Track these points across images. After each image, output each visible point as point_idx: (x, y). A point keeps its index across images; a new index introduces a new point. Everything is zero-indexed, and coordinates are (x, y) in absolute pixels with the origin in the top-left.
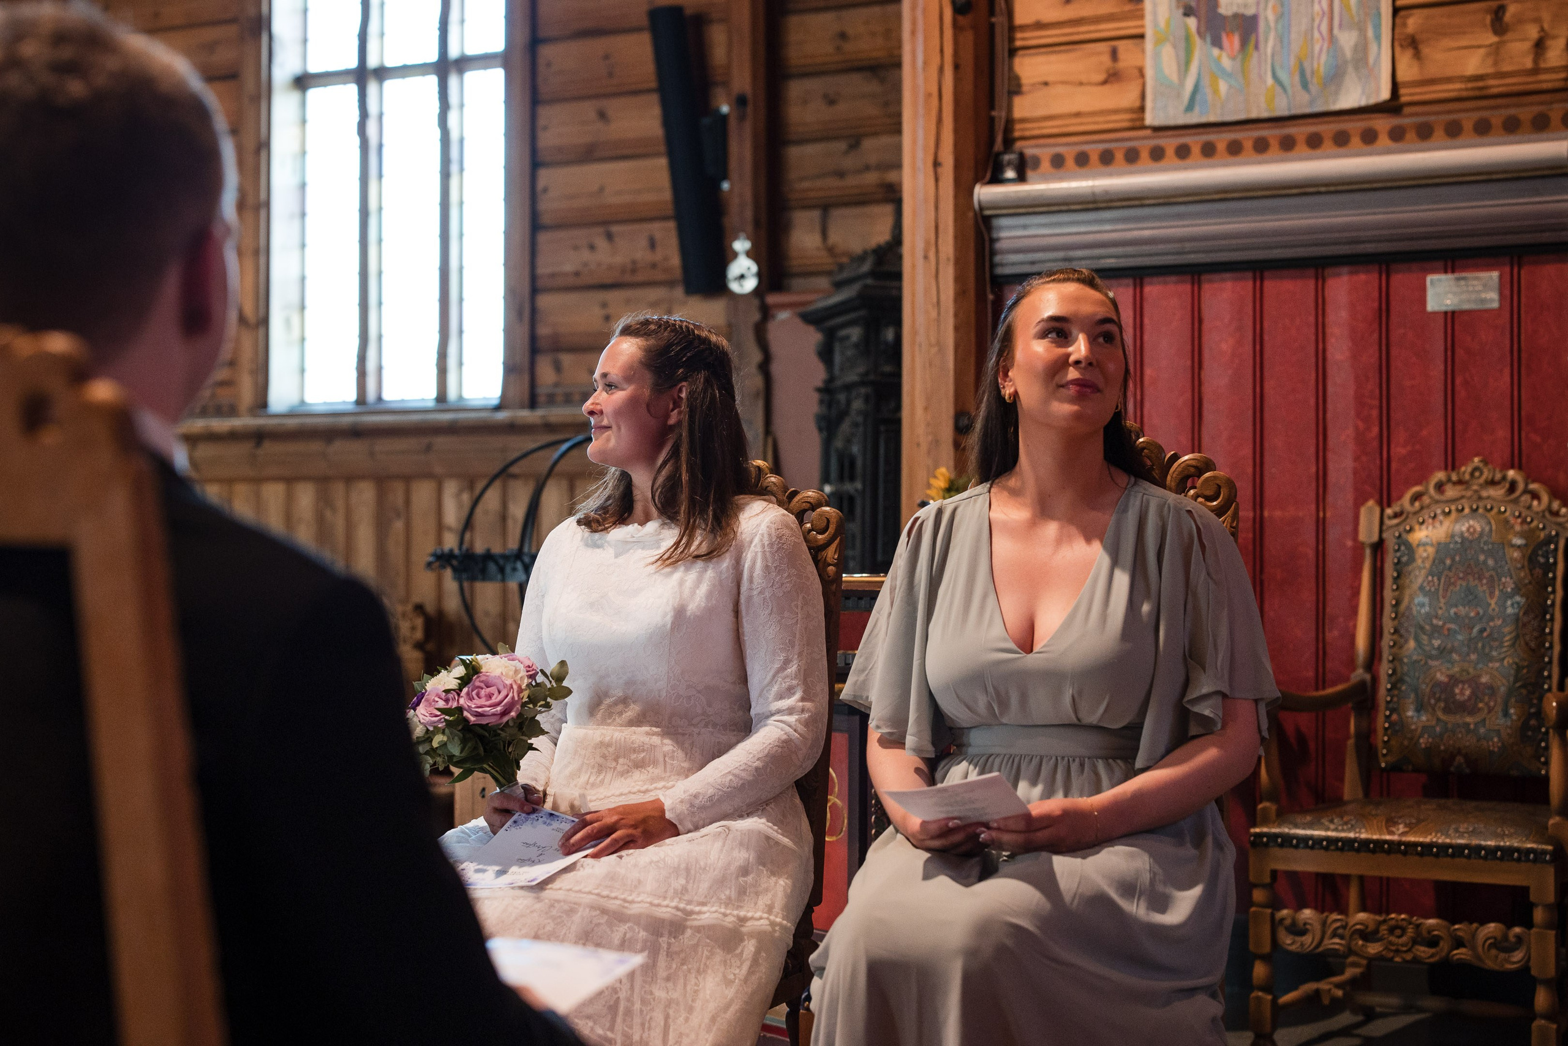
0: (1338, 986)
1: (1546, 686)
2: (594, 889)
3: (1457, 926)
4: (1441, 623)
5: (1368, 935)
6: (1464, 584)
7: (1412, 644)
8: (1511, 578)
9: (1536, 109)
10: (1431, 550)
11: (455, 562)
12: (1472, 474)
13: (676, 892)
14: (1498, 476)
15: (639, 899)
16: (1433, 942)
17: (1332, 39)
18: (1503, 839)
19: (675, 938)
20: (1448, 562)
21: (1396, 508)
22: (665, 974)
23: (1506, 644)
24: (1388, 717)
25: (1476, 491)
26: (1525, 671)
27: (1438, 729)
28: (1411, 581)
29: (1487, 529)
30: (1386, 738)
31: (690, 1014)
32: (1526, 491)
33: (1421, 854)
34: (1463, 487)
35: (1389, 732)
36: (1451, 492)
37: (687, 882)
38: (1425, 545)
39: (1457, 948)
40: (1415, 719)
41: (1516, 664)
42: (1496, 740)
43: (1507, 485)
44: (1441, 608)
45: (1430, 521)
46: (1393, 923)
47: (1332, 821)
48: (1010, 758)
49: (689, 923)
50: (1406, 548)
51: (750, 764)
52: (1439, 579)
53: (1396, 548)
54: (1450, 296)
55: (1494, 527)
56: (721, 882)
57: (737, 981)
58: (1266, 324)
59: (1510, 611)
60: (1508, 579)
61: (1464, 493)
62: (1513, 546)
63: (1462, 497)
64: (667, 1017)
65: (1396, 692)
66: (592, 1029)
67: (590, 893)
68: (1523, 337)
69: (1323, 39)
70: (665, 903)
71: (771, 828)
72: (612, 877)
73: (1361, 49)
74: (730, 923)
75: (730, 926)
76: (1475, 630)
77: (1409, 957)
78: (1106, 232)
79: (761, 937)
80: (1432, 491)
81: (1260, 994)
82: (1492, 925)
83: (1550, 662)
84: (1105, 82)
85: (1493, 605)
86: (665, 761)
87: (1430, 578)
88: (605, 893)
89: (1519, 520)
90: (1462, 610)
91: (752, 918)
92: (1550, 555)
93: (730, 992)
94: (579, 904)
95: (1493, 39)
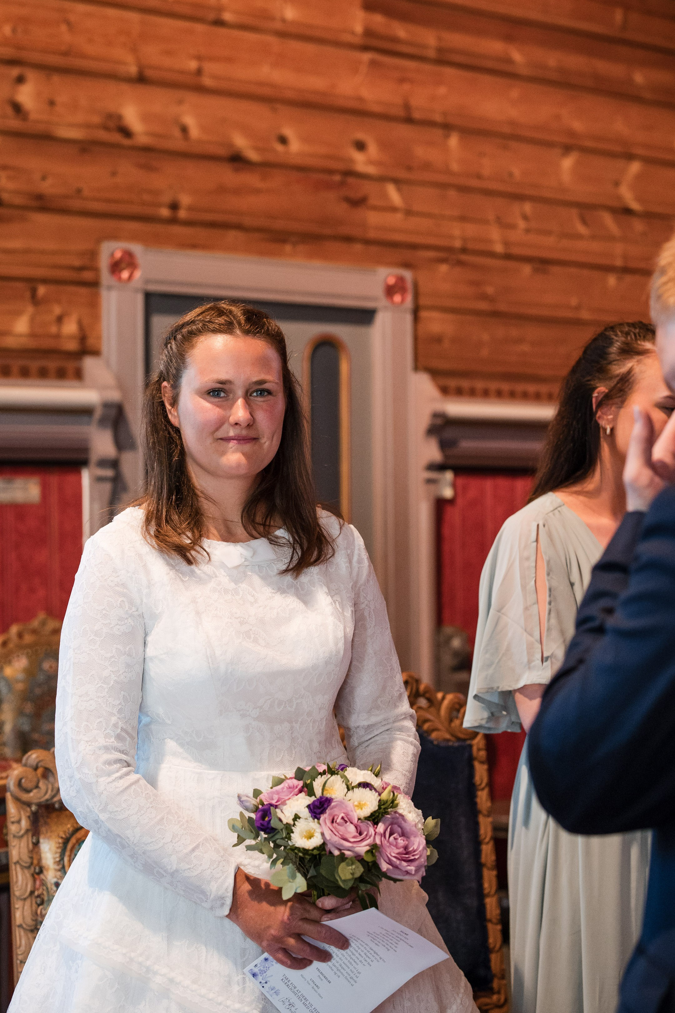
9: (59, 364)
25: (46, 637)
36: (28, 639)
95: (30, 309)
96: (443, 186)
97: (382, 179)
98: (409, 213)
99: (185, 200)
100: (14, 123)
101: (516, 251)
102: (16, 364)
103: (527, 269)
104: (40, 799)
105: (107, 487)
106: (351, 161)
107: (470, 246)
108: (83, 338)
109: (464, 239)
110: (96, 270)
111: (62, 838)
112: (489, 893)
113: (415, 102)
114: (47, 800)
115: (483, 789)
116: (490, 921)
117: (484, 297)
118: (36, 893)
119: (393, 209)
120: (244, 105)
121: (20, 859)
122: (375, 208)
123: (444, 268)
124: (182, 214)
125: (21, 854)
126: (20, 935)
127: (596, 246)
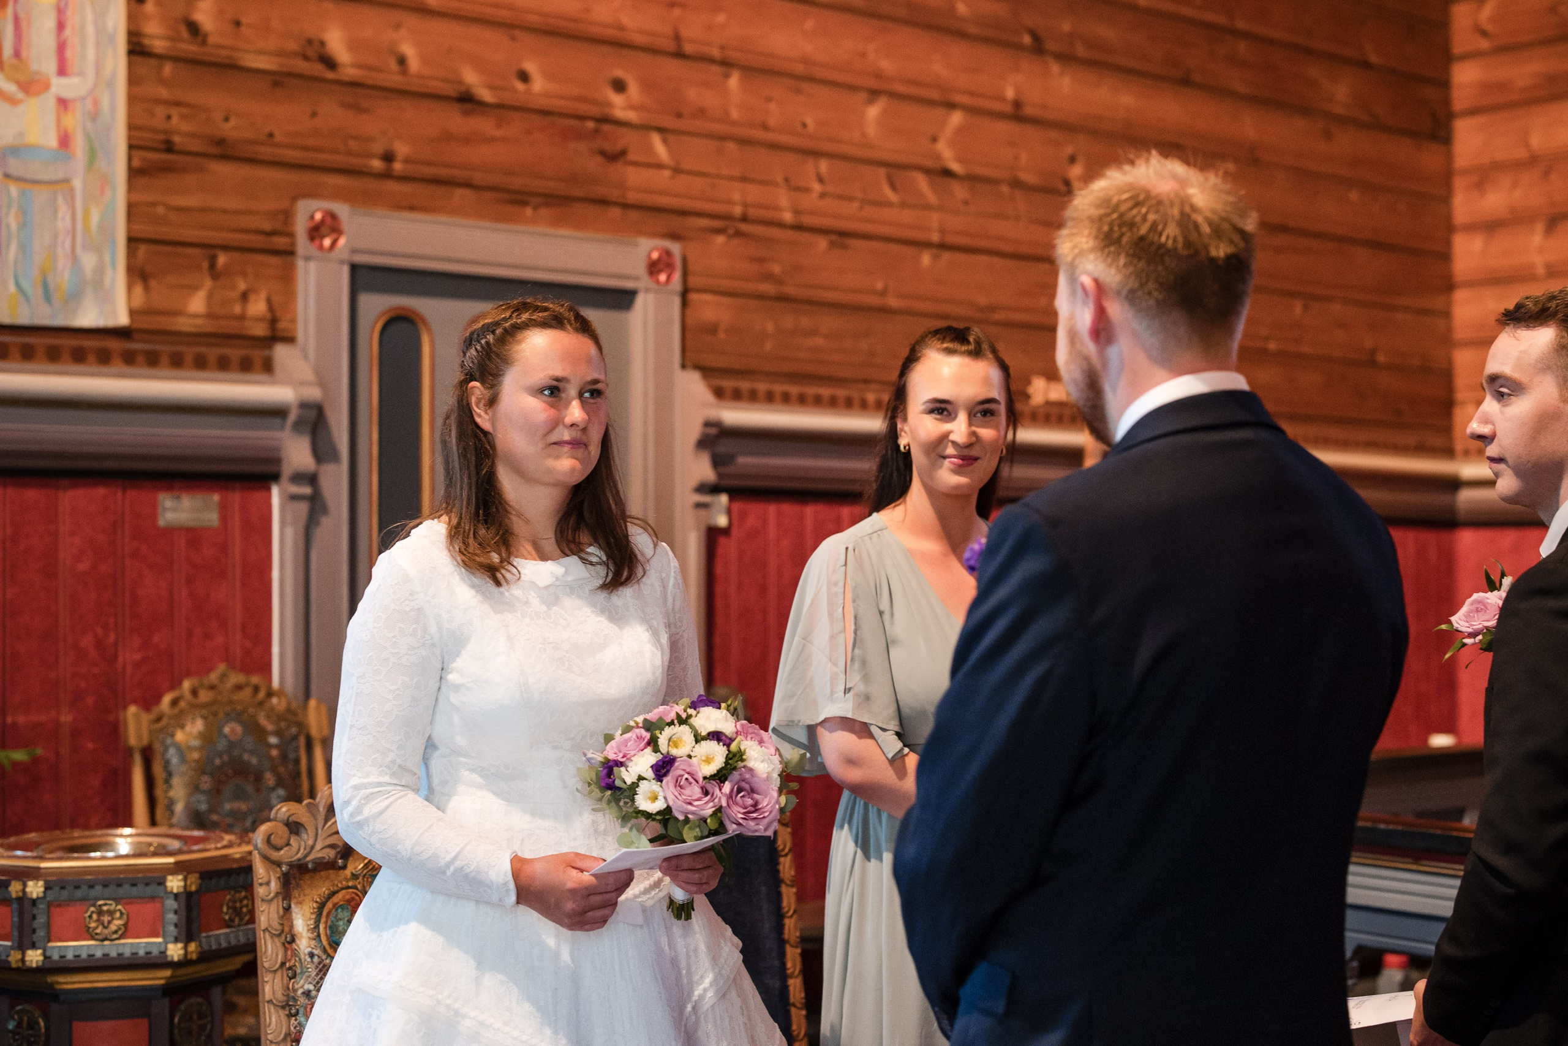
6: (235, 781)
9: (242, 352)
12: (221, 680)
14: (243, 681)
17: (74, 258)
21: (157, 712)
25: (226, 695)
32: (268, 694)
34: (215, 692)
36: (204, 697)
50: (175, 750)
53: (163, 750)
63: (215, 701)
69: (66, 256)
90: (236, 805)
95: (208, 283)
96: (722, 138)
97: (645, 128)
98: (677, 170)
99: (402, 149)
100: (190, 48)
101: (807, 220)
102: (190, 352)
103: (822, 243)
104: (291, 858)
105: (303, 507)
106: (609, 104)
107: (752, 212)
108: (273, 321)
109: (745, 205)
110: (291, 235)
111: (317, 902)
112: (793, 973)
113: (685, 33)
114: (299, 860)
115: (786, 855)
116: (794, 1005)
117: (769, 277)
118: (288, 965)
119: (660, 166)
120: (476, 31)
121: (270, 925)
122: (635, 164)
123: (720, 239)
124: (398, 167)
125: (271, 921)
126: (269, 1012)
127: (908, 216)
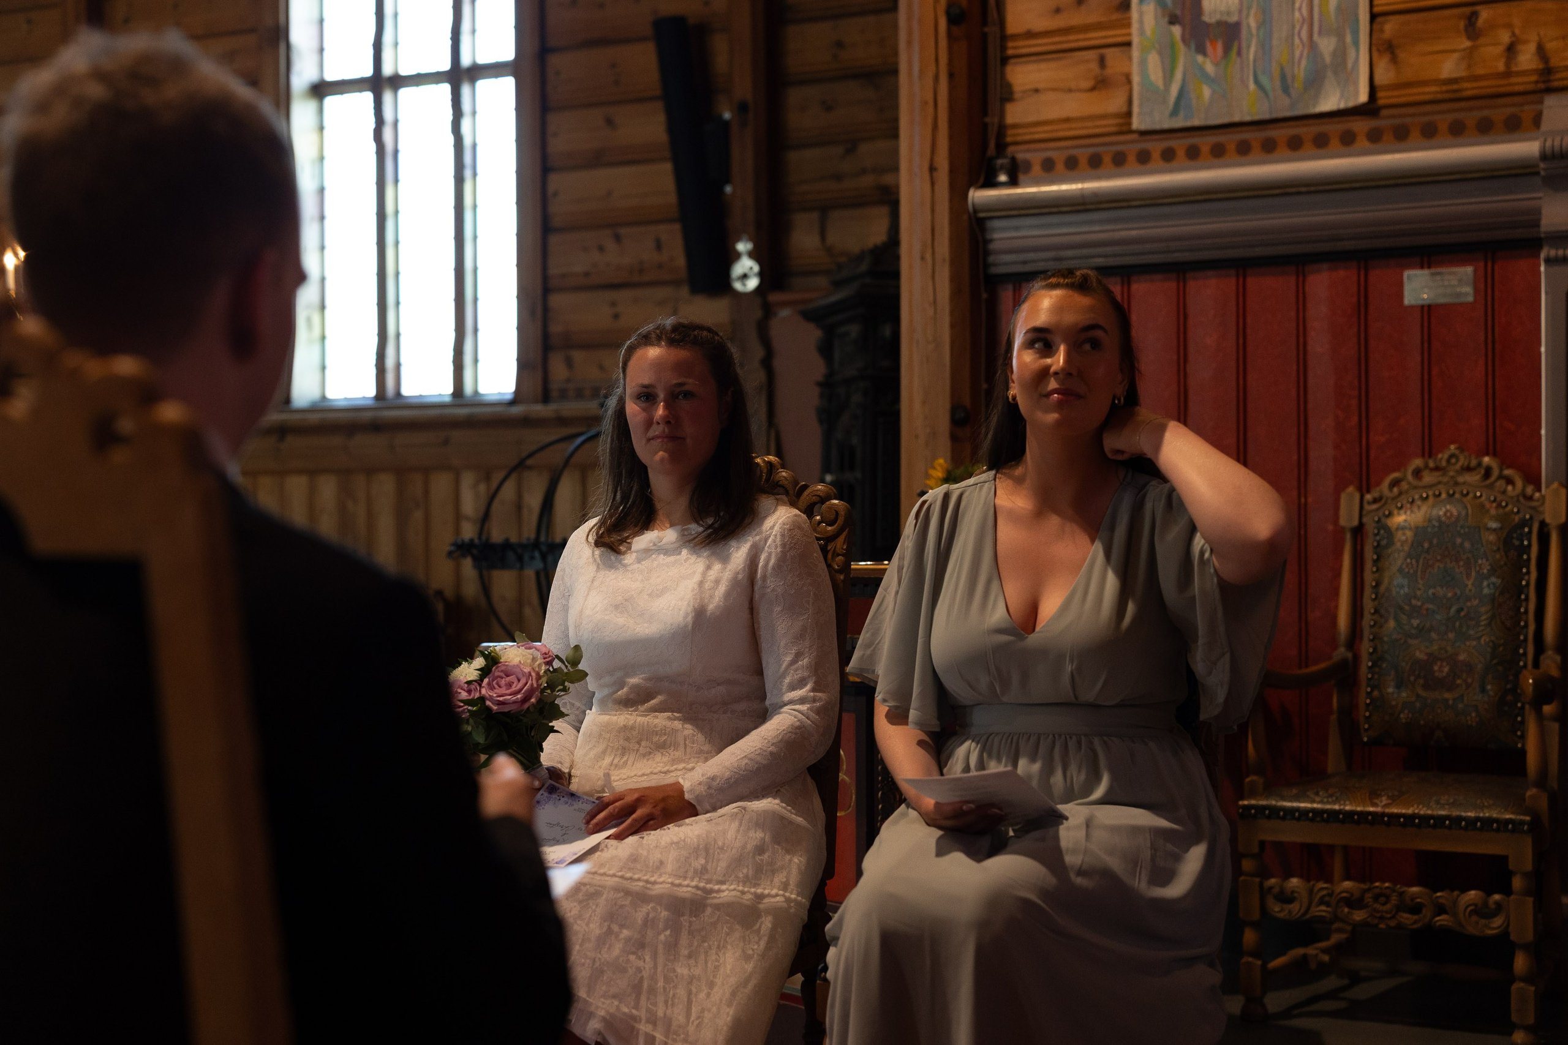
0: (1324, 951)
1: (1521, 664)
2: (618, 872)
3: (1439, 894)
4: (1419, 604)
5: (1353, 903)
6: (1442, 566)
7: (1392, 624)
8: (1487, 560)
9: (1509, 111)
10: (1409, 534)
11: (475, 552)
12: (1448, 461)
13: (696, 872)
14: (1474, 463)
15: (661, 880)
16: (1416, 909)
17: (1312, 45)
18: (1483, 810)
19: (695, 916)
20: (1426, 545)
21: (1375, 494)
22: (686, 952)
23: (1483, 623)
24: (1369, 694)
25: (1452, 477)
26: (1501, 649)
27: (1418, 705)
28: (1390, 564)
29: (1464, 513)
30: (1367, 714)
31: (711, 990)
32: (1501, 477)
33: (1404, 825)
34: (1440, 473)
35: (1371, 708)
36: (1428, 478)
37: (707, 862)
38: (1403, 528)
39: (1439, 915)
40: (1395, 695)
41: (1493, 642)
42: (1473, 715)
43: (1483, 472)
44: (1419, 589)
45: (1408, 505)
46: (1378, 891)
47: (1317, 794)
48: (1009, 737)
49: (709, 901)
50: (1385, 532)
51: (765, 748)
52: (1417, 562)
53: (1376, 531)
54: (1426, 290)
55: (1470, 511)
56: (738, 861)
57: (755, 956)
58: (1249, 320)
59: (1486, 591)
60: (1484, 561)
61: (1441, 479)
62: (1488, 529)
63: (1440, 483)
64: (690, 993)
65: (1377, 670)
66: (618, 1008)
67: (614, 875)
68: (1497, 330)
69: (1303, 45)
70: (686, 883)
71: (785, 808)
72: (634, 859)
73: (1340, 54)
74: (747, 900)
75: (748, 903)
76: (1453, 610)
77: (1393, 923)
78: (1094, 232)
79: (777, 913)
80: (1410, 477)
81: (1250, 959)
82: (1473, 892)
83: (1526, 640)
84: (1093, 89)
85: (1470, 586)
86: (685, 744)
87: (1409, 560)
88: (628, 875)
89: (1494, 505)
90: (1440, 591)
91: (769, 895)
92: (1524, 538)
93: (749, 967)
94: (604, 887)
95: (1465, 44)
102: (1445, 120)
108: (1547, 73)
